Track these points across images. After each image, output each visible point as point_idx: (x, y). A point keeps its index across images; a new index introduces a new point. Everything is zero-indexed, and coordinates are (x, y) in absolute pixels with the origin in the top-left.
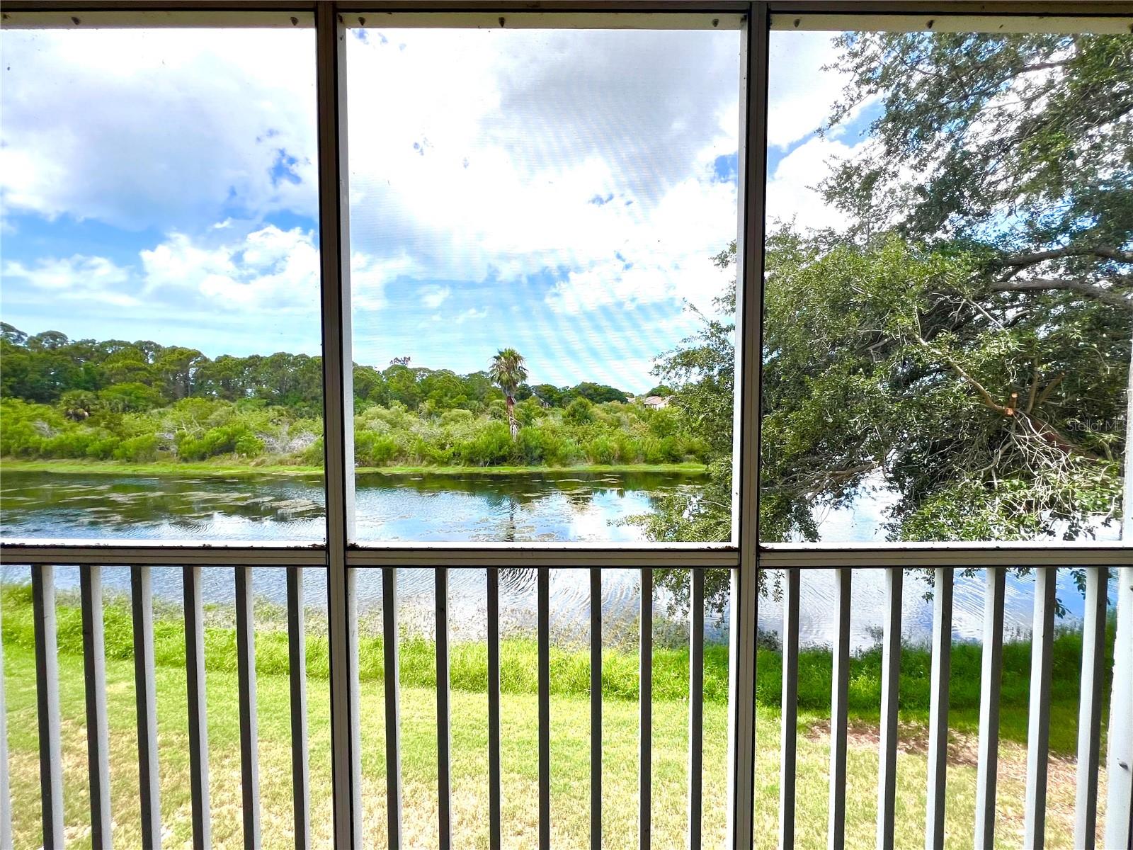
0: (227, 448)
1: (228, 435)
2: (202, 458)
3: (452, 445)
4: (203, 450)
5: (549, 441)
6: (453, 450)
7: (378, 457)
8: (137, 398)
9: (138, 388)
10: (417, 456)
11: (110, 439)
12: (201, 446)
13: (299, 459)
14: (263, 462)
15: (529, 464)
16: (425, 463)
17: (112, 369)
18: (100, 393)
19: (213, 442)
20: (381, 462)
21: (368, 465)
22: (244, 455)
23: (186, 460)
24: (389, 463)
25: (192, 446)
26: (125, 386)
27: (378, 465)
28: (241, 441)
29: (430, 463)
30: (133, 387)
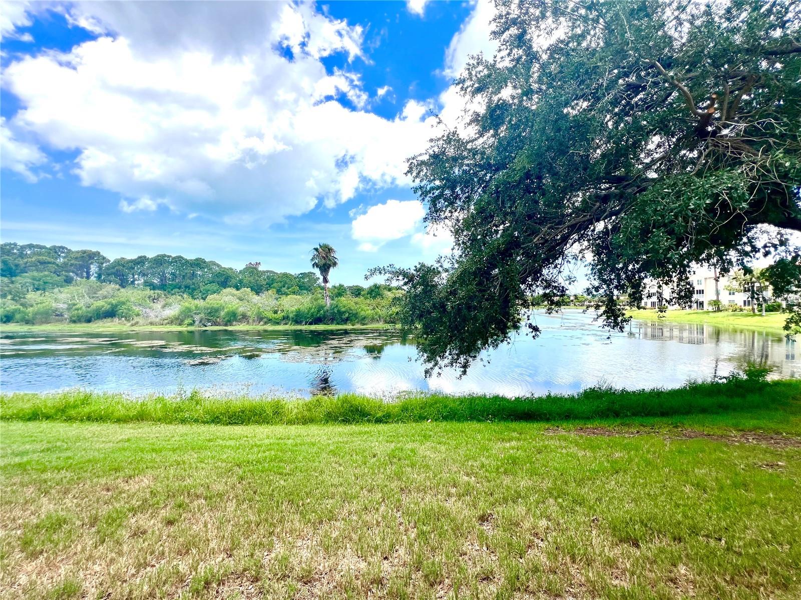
0: (111, 314)
1: (112, 305)
2: (89, 321)
3: (283, 311)
4: (90, 315)
5: (353, 308)
6: (283, 314)
7: (227, 319)
8: (45, 283)
9: (46, 276)
10: (256, 318)
11: (14, 307)
12: (88, 312)
13: (166, 321)
14: (137, 323)
15: (338, 324)
16: (262, 323)
17: (27, 262)
18: (14, 279)
19: (98, 310)
20: (228, 323)
21: (219, 325)
22: (123, 319)
23: (74, 322)
24: (234, 323)
25: (80, 312)
26: (35, 274)
27: (226, 325)
28: (122, 309)
29: (266, 323)
30: (42, 274)
